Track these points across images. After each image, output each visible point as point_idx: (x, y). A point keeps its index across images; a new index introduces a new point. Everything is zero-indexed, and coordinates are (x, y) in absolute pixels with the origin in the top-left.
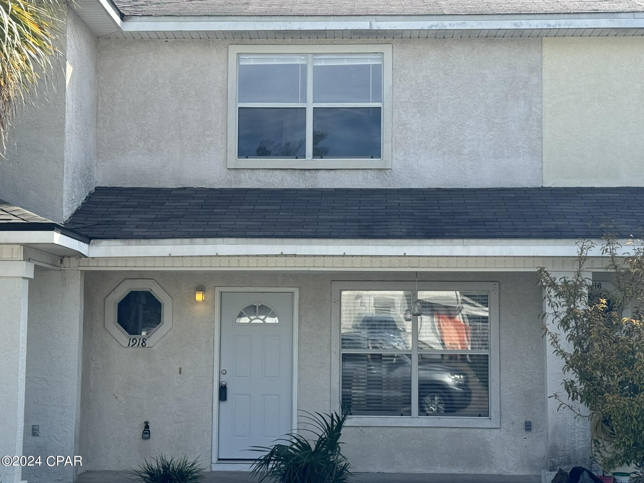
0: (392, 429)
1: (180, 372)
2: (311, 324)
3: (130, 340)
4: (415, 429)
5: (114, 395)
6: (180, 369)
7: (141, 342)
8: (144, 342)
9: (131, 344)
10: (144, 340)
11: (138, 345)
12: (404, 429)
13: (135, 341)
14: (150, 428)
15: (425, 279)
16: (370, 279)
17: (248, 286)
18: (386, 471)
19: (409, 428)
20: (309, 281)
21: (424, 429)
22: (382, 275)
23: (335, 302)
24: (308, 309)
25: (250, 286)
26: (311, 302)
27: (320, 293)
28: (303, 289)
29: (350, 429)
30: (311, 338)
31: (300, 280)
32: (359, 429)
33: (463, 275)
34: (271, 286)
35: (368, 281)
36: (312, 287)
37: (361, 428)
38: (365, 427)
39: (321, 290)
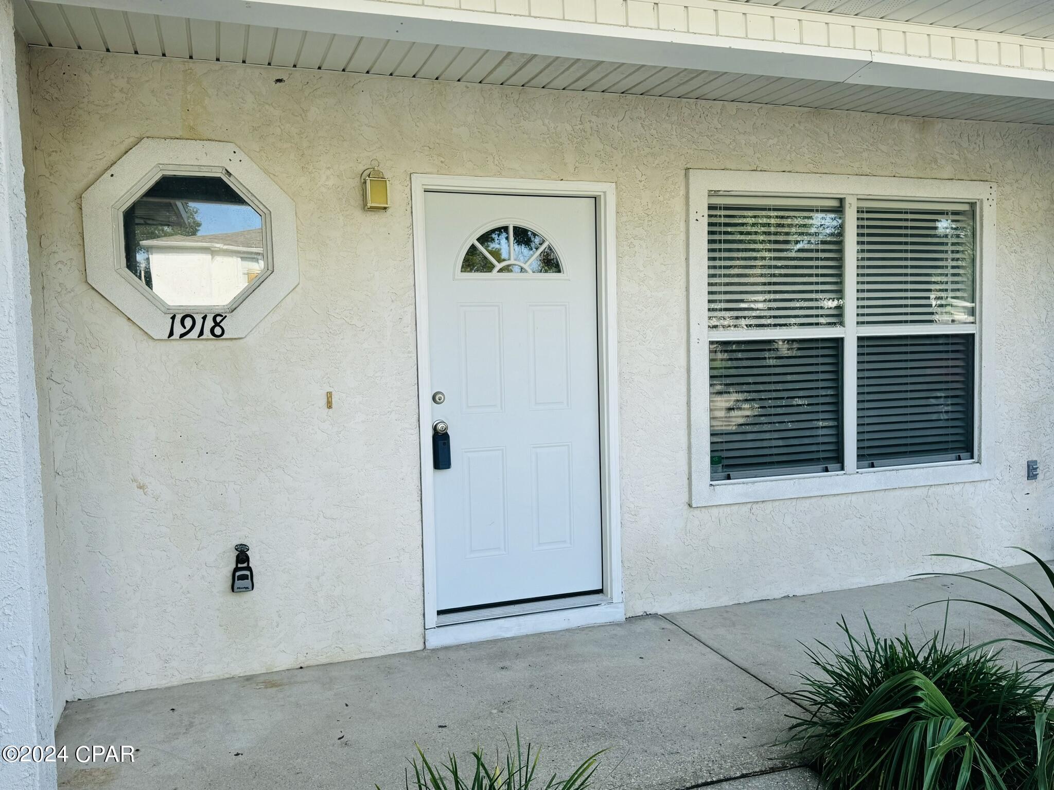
0: (808, 501)
1: (329, 405)
3: (173, 318)
5: (134, 480)
6: (329, 396)
7: (209, 323)
8: (217, 324)
9: (179, 329)
10: (219, 319)
11: (201, 333)
12: (831, 498)
13: (188, 322)
14: (251, 559)
15: (869, 171)
16: (765, 168)
17: (494, 176)
18: (799, 592)
19: (840, 496)
20: (637, 168)
21: (867, 495)
22: (788, 158)
23: (697, 220)
24: (635, 237)
25: (499, 174)
26: (642, 219)
27: (661, 198)
28: (624, 187)
29: (728, 509)
30: (643, 308)
31: (616, 166)
32: (746, 508)
33: (933, 165)
34: (549, 178)
35: (761, 171)
36: (643, 182)
37: (749, 506)
38: (757, 502)
39: (664, 190)
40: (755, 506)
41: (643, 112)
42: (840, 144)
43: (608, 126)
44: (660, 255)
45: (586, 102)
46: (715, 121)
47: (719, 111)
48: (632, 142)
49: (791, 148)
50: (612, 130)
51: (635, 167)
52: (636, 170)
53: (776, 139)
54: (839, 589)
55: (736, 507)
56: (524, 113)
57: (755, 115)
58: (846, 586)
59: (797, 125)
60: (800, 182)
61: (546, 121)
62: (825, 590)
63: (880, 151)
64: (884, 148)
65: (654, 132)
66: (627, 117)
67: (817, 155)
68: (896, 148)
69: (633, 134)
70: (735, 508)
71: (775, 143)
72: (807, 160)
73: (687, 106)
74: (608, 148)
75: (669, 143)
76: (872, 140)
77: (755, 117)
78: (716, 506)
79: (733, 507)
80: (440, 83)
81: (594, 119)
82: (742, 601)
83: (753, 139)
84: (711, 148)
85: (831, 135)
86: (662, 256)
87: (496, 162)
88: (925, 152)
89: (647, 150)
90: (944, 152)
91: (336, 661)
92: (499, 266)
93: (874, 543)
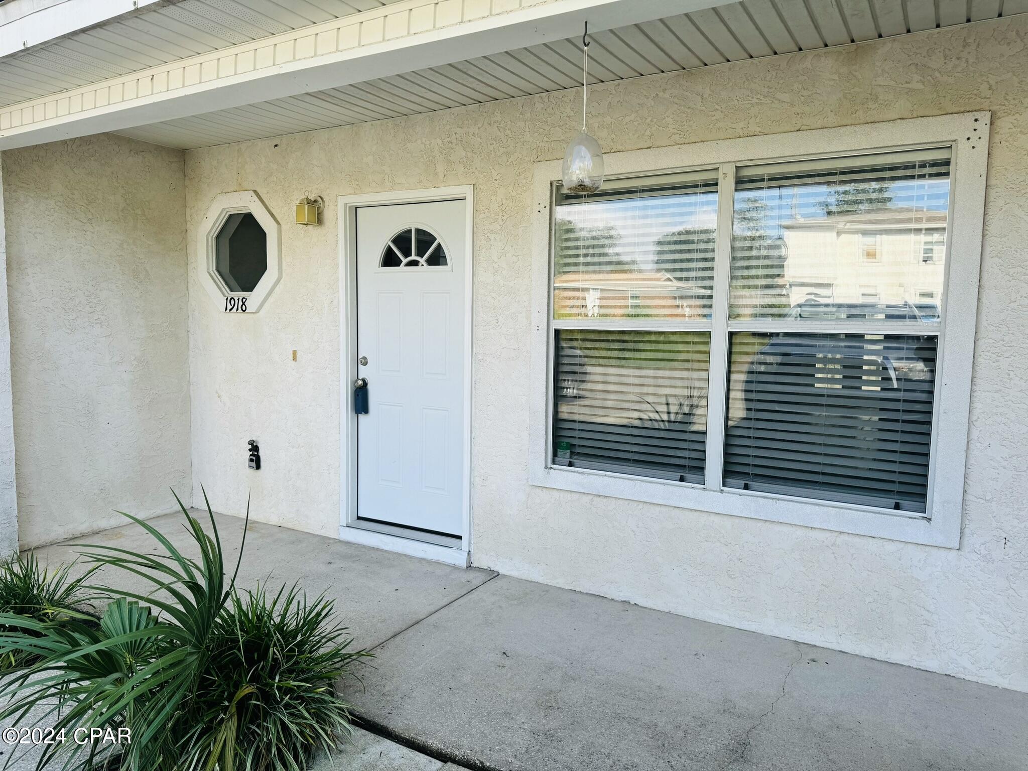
0: (658, 509)
1: (294, 359)
2: (496, 266)
3: (227, 299)
4: (713, 518)
5: (217, 392)
6: (294, 353)
7: (240, 303)
8: (243, 304)
9: (229, 307)
10: (244, 300)
11: (237, 309)
12: (687, 513)
13: (232, 301)
14: (260, 451)
15: (760, 129)
16: (620, 148)
17: (390, 190)
18: (641, 602)
19: (698, 513)
20: (493, 168)
21: (737, 520)
22: (648, 133)
23: (539, 212)
24: (492, 232)
25: (391, 189)
26: (497, 215)
27: (514, 194)
28: (482, 188)
29: (569, 495)
30: (497, 296)
31: (476, 169)
32: (586, 499)
33: (871, 105)
34: (426, 187)
35: (615, 152)
36: (498, 180)
37: (590, 497)
38: (600, 496)
39: (517, 185)
40: (596, 499)
41: (499, 115)
42: (717, 104)
43: (470, 134)
44: (512, 246)
45: (453, 117)
46: (568, 110)
47: (572, 99)
48: (489, 145)
49: (652, 121)
50: (473, 137)
51: (491, 168)
52: (492, 170)
53: (633, 115)
54: (692, 616)
55: (577, 495)
56: (409, 136)
57: (611, 94)
58: (700, 616)
59: (661, 94)
60: (653, 157)
61: (424, 140)
62: (673, 611)
63: (776, 102)
64: (786, 97)
65: (508, 132)
66: (485, 123)
67: (685, 123)
68: (805, 93)
69: (490, 138)
70: (575, 496)
71: (632, 119)
72: (671, 130)
73: (540, 101)
74: (470, 154)
75: (522, 140)
76: (766, 90)
77: (611, 96)
78: (557, 489)
79: (574, 495)
80: (356, 126)
81: (459, 130)
82: (578, 589)
83: (608, 119)
84: (563, 138)
85: (706, 96)
86: (514, 247)
87: (390, 179)
88: (857, 89)
89: (502, 150)
90: (892, 83)
91: (296, 529)
92: (405, 261)
93: (743, 579)
